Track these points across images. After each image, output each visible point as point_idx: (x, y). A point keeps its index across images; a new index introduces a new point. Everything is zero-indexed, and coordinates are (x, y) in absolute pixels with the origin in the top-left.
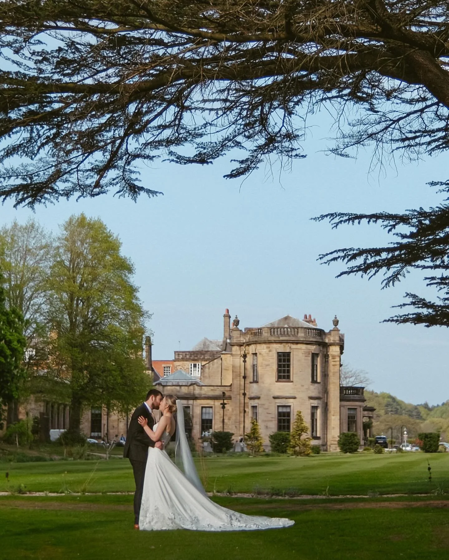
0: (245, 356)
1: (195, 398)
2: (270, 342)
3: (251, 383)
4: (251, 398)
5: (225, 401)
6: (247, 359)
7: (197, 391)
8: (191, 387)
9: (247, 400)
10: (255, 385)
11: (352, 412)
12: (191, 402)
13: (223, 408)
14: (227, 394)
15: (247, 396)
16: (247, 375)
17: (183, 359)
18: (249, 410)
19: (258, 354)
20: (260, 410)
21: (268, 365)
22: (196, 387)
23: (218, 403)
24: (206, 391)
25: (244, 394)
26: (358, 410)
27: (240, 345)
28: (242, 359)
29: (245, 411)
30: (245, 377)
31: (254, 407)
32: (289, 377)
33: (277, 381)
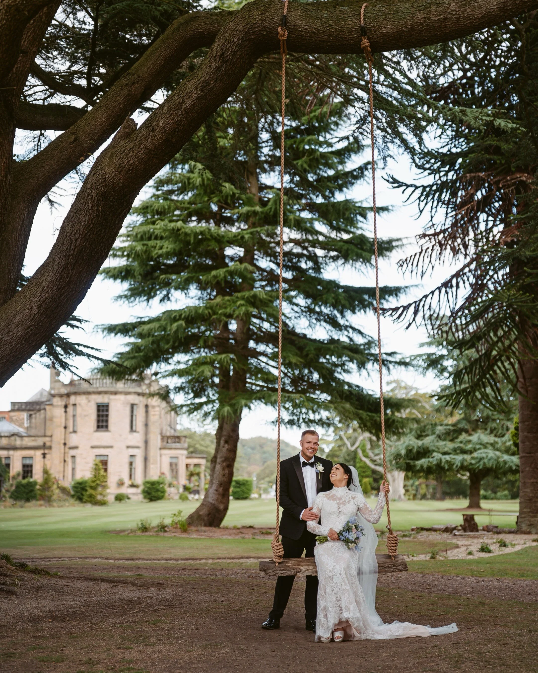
0: (66, 407)
1: (15, 448)
2: (89, 393)
3: (71, 433)
4: (71, 448)
5: (46, 451)
6: (68, 410)
7: (18, 442)
8: (13, 438)
9: (67, 450)
10: (74, 435)
11: (174, 461)
12: (11, 452)
13: (44, 457)
14: (48, 444)
15: (67, 446)
16: (68, 425)
17: (19, 410)
18: (69, 460)
19: (78, 406)
20: (78, 459)
21: (86, 416)
22: (18, 438)
23: (39, 453)
24: (28, 442)
25: (65, 444)
26: (181, 458)
27: (61, 396)
28: (63, 410)
29: (65, 461)
30: (65, 428)
31: (73, 457)
32: (107, 426)
33: (96, 431)
